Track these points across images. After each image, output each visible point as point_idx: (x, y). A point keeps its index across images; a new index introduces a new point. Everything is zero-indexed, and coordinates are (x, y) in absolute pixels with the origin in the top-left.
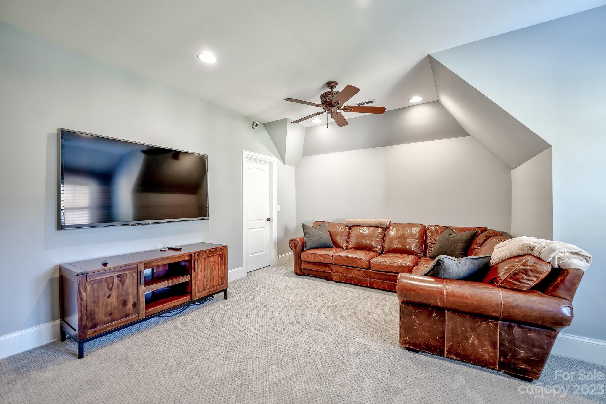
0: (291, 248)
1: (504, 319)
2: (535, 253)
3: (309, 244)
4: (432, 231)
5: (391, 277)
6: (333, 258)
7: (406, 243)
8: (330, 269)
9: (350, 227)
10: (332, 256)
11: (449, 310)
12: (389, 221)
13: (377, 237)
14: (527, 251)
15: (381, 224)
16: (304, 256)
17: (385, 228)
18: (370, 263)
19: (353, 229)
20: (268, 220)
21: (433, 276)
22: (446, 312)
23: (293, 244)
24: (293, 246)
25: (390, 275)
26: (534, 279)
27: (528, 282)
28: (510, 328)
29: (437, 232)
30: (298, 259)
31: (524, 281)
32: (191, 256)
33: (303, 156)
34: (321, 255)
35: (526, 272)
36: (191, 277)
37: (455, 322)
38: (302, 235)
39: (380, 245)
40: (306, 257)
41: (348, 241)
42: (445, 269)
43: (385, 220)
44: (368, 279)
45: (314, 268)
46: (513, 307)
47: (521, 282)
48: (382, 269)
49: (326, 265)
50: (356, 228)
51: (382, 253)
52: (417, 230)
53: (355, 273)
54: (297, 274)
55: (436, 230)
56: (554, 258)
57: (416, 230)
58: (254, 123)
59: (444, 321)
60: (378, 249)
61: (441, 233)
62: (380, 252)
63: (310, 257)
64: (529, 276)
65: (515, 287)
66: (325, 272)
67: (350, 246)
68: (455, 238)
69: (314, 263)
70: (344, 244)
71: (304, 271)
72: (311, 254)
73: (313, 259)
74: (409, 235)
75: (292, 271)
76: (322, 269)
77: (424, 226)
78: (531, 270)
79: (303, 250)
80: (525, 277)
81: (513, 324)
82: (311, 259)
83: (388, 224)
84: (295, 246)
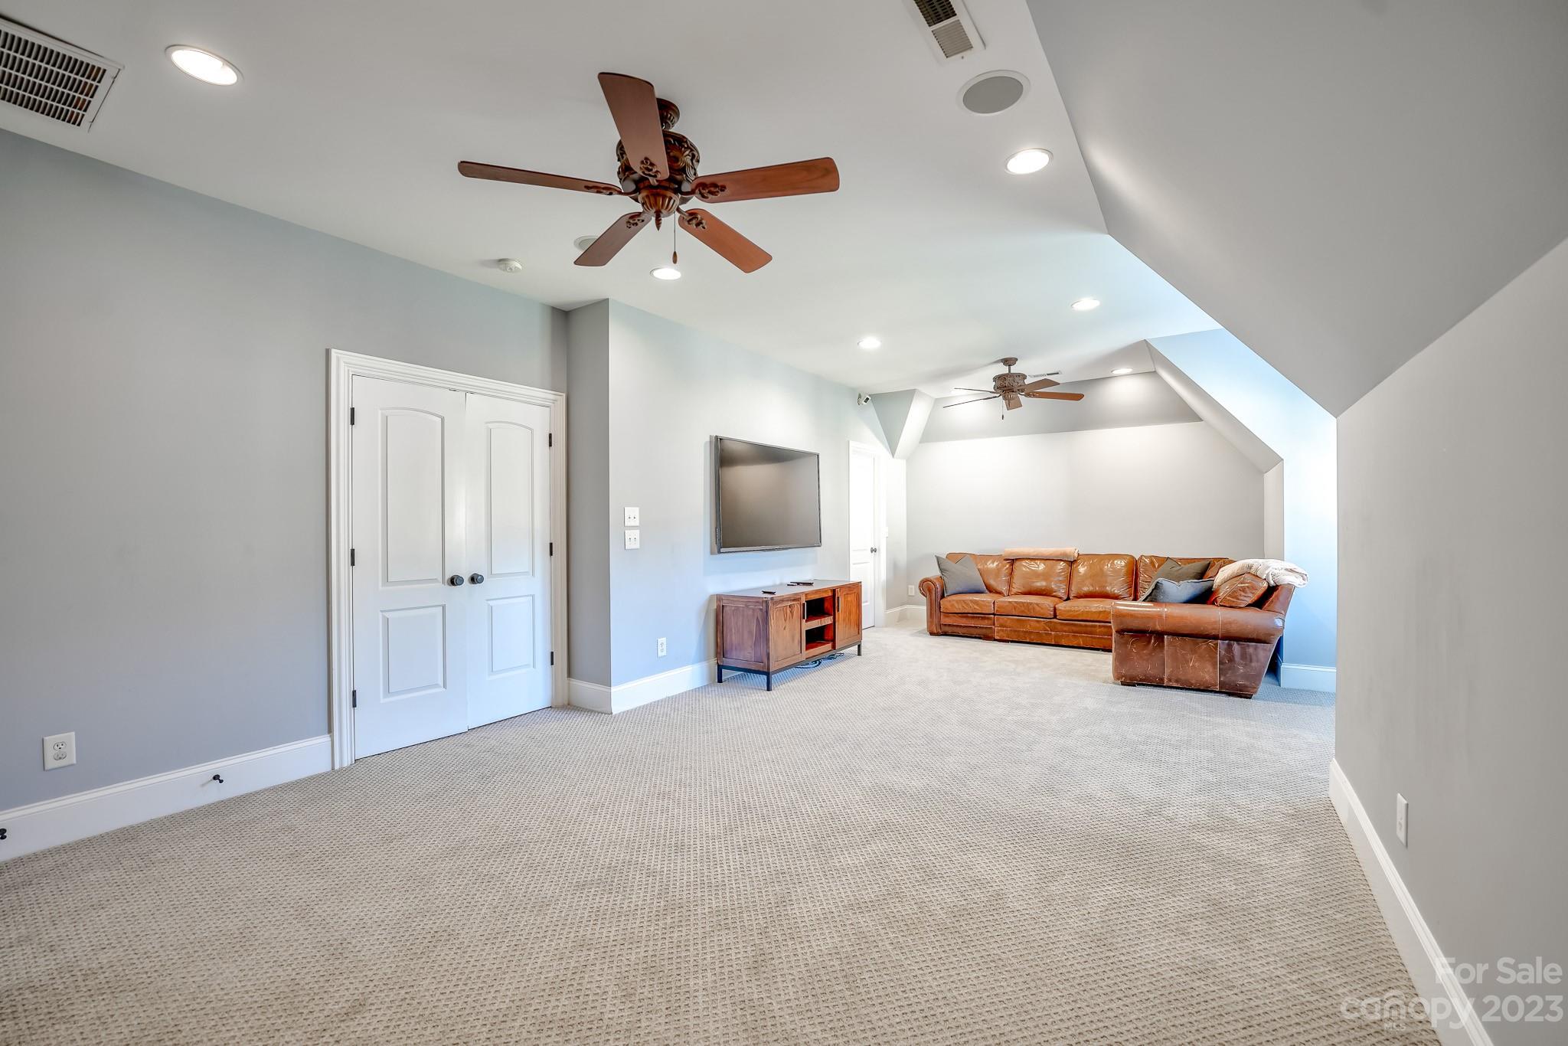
0: (922, 594)
1: (1224, 638)
2: (1253, 571)
3: (951, 587)
4: (1146, 564)
5: (1089, 629)
6: (996, 605)
7: (1106, 582)
8: (990, 622)
9: (1013, 561)
10: (994, 603)
11: (1168, 634)
12: (1077, 551)
13: (1059, 574)
14: (1245, 570)
15: (1065, 554)
16: (945, 604)
17: (1072, 562)
18: (1055, 609)
19: (1017, 564)
20: (874, 550)
21: (1151, 601)
22: (1166, 636)
23: (926, 586)
24: (926, 590)
25: (1086, 626)
26: (1251, 595)
27: (1245, 598)
28: (1230, 646)
29: (1154, 566)
30: (935, 610)
31: (1242, 598)
32: (834, 591)
33: (920, 442)
34: (976, 602)
35: (1243, 590)
36: (834, 618)
37: (1175, 646)
38: (938, 573)
39: (1064, 587)
40: (948, 605)
41: (1010, 584)
42: (1164, 593)
43: (1072, 549)
44: (1053, 633)
45: (963, 622)
46: (1230, 623)
47: (1238, 599)
48: (1075, 616)
49: (983, 616)
50: (1023, 563)
51: (1068, 599)
52: (1123, 564)
53: (1032, 625)
54: (932, 634)
55: (1152, 563)
56: (1268, 574)
57: (1120, 564)
58: (860, 396)
59: (1163, 646)
60: (1062, 593)
61: (1159, 566)
62: (1065, 598)
63: (956, 605)
64: (1246, 593)
65: (1234, 605)
66: (983, 628)
67: (1014, 590)
68: (1180, 571)
69: (964, 615)
70: (1004, 589)
71: (947, 629)
72: (957, 602)
73: (960, 607)
74: (1110, 571)
75: (924, 630)
76: (978, 623)
77: (1133, 557)
78: (1248, 587)
79: (943, 596)
80: (1243, 594)
81: (1232, 642)
82: (958, 608)
83: (1076, 555)
84: (930, 591)
